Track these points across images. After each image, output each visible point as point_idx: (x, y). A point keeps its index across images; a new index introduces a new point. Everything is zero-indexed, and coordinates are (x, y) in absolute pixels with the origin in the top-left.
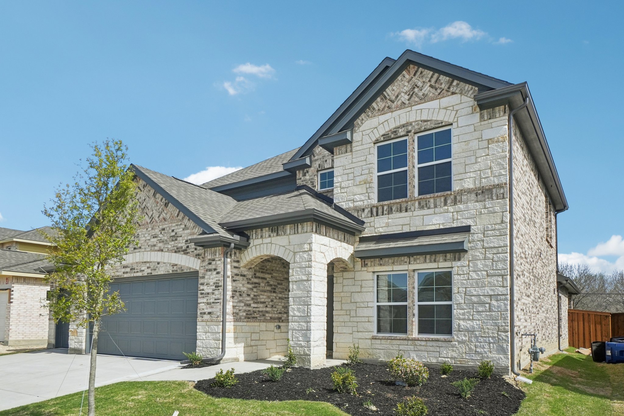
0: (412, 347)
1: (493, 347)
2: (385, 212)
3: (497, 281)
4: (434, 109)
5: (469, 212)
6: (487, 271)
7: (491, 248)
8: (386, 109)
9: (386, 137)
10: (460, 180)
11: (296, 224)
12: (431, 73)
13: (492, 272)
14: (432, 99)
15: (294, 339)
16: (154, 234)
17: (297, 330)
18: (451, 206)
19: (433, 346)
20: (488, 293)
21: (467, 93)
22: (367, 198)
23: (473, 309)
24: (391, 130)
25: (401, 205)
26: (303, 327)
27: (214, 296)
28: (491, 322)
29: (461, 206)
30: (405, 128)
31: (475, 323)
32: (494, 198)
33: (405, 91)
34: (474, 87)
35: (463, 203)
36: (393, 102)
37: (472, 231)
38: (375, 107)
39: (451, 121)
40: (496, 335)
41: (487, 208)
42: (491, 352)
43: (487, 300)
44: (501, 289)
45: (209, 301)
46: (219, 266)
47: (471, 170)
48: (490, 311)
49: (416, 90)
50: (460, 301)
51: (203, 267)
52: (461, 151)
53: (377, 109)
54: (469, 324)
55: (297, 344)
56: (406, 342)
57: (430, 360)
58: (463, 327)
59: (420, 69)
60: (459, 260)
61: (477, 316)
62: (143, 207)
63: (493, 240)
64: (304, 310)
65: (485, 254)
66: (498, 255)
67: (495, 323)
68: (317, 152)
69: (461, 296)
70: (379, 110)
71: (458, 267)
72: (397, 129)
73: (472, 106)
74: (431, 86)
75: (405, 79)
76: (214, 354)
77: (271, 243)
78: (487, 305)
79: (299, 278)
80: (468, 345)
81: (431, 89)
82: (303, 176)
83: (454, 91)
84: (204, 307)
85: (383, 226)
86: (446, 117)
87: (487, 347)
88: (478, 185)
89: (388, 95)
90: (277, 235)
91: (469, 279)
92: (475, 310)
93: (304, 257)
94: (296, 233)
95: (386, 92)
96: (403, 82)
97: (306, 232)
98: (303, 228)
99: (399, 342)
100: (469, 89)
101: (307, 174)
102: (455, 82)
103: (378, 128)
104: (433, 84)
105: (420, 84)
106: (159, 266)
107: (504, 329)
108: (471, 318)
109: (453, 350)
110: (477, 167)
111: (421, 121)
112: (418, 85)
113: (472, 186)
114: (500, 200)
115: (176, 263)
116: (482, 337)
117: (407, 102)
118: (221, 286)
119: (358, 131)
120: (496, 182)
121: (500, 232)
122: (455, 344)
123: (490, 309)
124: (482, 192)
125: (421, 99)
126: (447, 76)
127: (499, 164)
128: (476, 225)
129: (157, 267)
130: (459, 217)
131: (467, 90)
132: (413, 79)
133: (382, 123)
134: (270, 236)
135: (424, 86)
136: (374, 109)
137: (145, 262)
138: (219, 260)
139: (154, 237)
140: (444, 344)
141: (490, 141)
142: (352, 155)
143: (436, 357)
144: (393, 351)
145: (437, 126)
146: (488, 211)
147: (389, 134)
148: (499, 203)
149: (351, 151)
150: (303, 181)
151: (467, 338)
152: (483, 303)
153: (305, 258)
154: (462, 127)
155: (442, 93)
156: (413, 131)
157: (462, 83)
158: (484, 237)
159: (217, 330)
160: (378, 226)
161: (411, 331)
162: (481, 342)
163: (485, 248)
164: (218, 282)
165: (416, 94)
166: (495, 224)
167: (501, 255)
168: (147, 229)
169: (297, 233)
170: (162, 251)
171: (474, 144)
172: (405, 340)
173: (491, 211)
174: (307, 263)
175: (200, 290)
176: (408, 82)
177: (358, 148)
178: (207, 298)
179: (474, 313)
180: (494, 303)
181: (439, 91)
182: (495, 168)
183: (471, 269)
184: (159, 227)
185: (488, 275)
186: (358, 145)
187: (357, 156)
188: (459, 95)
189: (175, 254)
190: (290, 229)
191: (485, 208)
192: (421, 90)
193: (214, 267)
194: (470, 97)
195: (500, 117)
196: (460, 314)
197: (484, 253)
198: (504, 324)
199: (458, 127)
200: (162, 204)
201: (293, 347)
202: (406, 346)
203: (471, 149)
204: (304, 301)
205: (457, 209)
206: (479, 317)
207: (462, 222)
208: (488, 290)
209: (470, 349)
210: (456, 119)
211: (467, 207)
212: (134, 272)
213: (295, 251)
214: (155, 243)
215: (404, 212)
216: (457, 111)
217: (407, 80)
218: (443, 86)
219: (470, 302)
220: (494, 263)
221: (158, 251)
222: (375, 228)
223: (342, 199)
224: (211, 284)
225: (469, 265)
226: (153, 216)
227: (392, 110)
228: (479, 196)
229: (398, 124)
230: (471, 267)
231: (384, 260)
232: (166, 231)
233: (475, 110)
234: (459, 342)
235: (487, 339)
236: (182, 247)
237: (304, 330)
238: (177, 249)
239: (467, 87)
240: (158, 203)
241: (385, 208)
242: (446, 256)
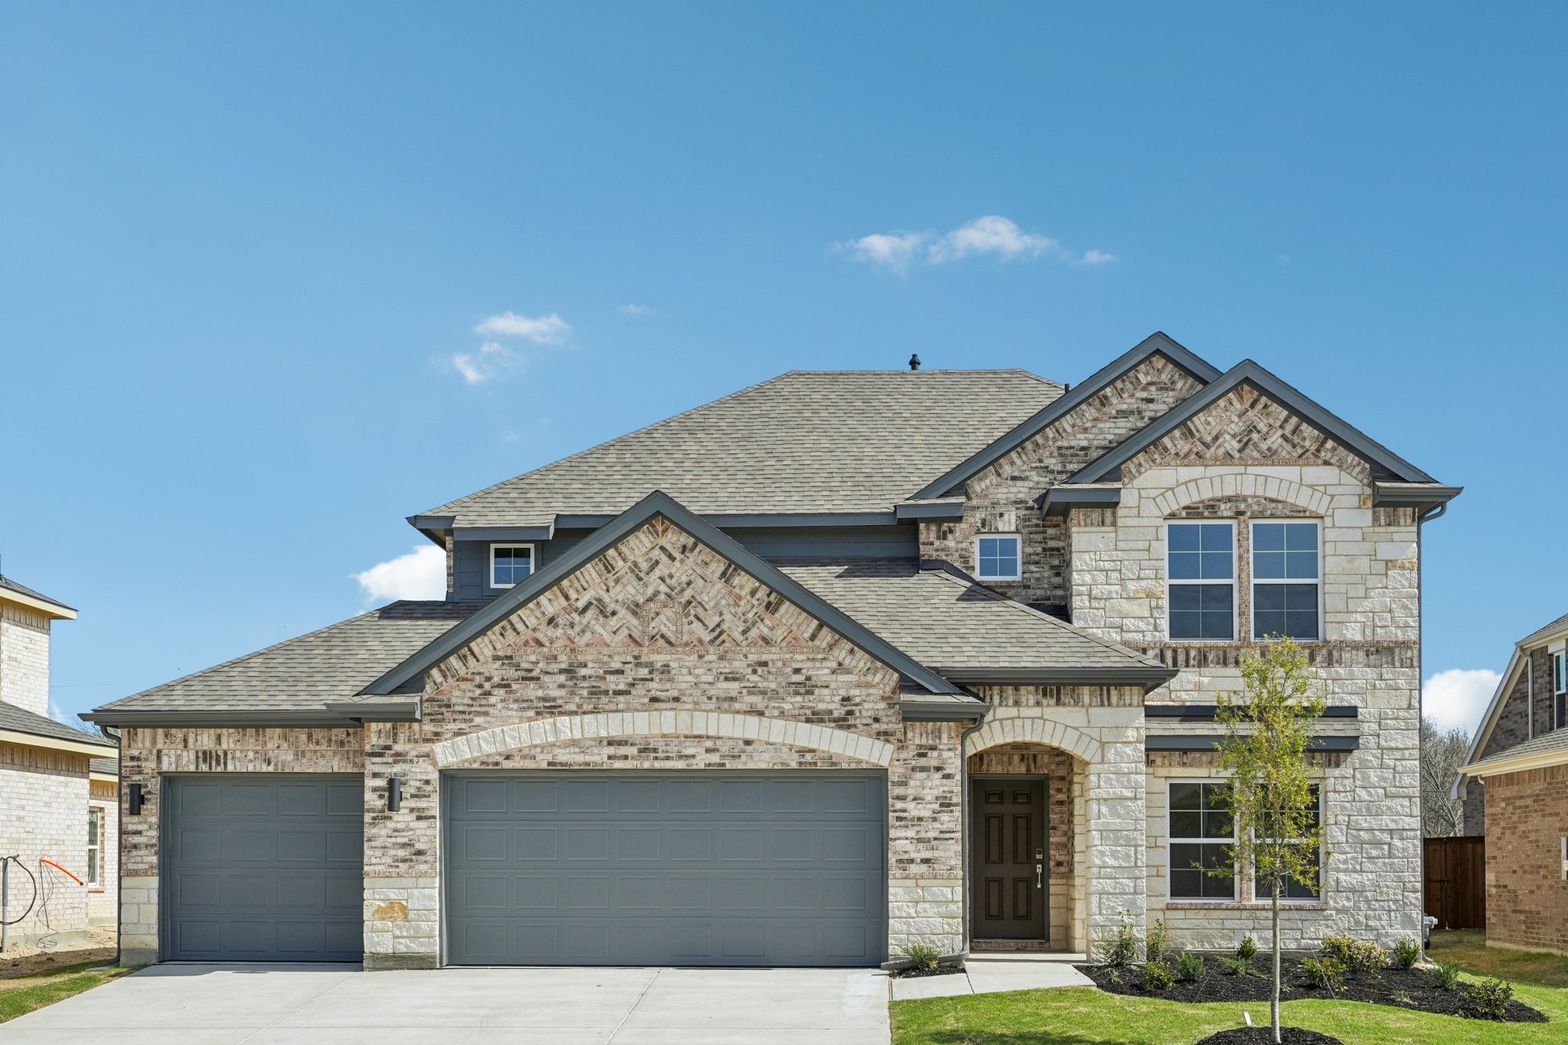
0: (1250, 924)
1: (1396, 917)
2: (1192, 662)
3: (1402, 806)
4: (1291, 482)
5: (1353, 683)
6: (1385, 788)
7: (1392, 749)
8: (1193, 457)
9: (1192, 511)
10: (1339, 623)
11: (1105, 688)
12: (1285, 413)
13: (1393, 790)
14: (1287, 463)
15: (1104, 912)
16: (727, 670)
17: (1110, 894)
18: (1322, 667)
19: (1289, 919)
20: (1387, 826)
21: (1351, 468)
22: (1151, 628)
23: (1361, 853)
24: (1202, 502)
25: (1225, 653)
26: (1126, 888)
27: (937, 825)
28: (1392, 874)
29: (1341, 670)
30: (1234, 504)
31: (1366, 878)
32: (1397, 664)
33: (1232, 432)
34: (1363, 462)
35: (1343, 665)
36: (1208, 446)
37: (1360, 717)
38: (1169, 447)
39: (1321, 512)
40: (1400, 897)
41: (1385, 680)
42: (1391, 926)
43: (1386, 837)
44: (1407, 819)
45: (923, 835)
46: (949, 761)
47: (1359, 610)
48: (1390, 857)
49: (1255, 436)
50: (1339, 838)
51: (902, 762)
52: (1340, 571)
53: (1173, 451)
54: (1354, 879)
55: (1111, 920)
56: (1237, 914)
57: (1285, 945)
58: (1344, 884)
59: (1264, 399)
60: (1338, 765)
61: (1367, 866)
62: (683, 601)
63: (1396, 736)
64: (1128, 856)
65: (1382, 758)
66: (1403, 762)
67: (1399, 877)
68: (978, 489)
69: (1341, 830)
70: (1177, 454)
71: (1335, 778)
72: (1216, 503)
73: (1359, 495)
74: (1283, 436)
75: (1232, 409)
76: (944, 945)
77: (1041, 718)
78: (1386, 847)
79: (1114, 793)
80: (1353, 915)
81: (1285, 444)
82: (938, 538)
83: (1327, 458)
84: (910, 847)
85: (1189, 688)
86: (1312, 502)
87: (1385, 917)
88: (1369, 638)
89: (1198, 431)
90: (1058, 703)
91: (1354, 800)
92: (1364, 855)
93: (1125, 752)
94: (1106, 702)
95: (1192, 422)
96: (1228, 413)
97: (1130, 705)
98: (1121, 696)
99: (1223, 914)
100: (1355, 463)
101: (950, 537)
102: (1330, 444)
103: (1175, 491)
104: (1289, 435)
105: (1261, 426)
106: (748, 748)
107: (1413, 886)
108: (1358, 868)
109: (1327, 925)
110: (1367, 605)
111: (1265, 499)
112: (1258, 428)
113: (1358, 637)
114: (1407, 670)
115: (813, 746)
116: (1377, 900)
117: (1237, 455)
118: (956, 805)
119: (1130, 486)
120: (1401, 638)
121: (1406, 724)
122: (1331, 915)
123: (1389, 852)
124: (1377, 651)
125: (1264, 457)
126: (1315, 428)
127: (1405, 607)
128: (1366, 707)
129: (744, 751)
130: (1337, 690)
131: (1351, 463)
132: (1249, 413)
133: (1186, 483)
134: (1038, 704)
135: (1271, 432)
136: (1166, 449)
137: (700, 737)
138: (950, 749)
139: (726, 679)
140: (1310, 915)
141: (1389, 564)
142: (1116, 532)
143: (1296, 940)
144: (1211, 932)
145: (1294, 514)
146: (1386, 684)
147: (1198, 508)
148: (1404, 673)
149: (1114, 524)
150: (937, 550)
151: (1352, 904)
152: (1378, 844)
153: (1128, 756)
154: (1340, 528)
155: (1304, 457)
156: (1249, 514)
157: (1341, 448)
158: (1380, 729)
159: (950, 896)
160: (1179, 688)
161: (1248, 893)
162: (1376, 910)
163: (1382, 749)
164: (949, 795)
165: (1255, 445)
166: (1398, 709)
167: (1408, 762)
168: (701, 657)
169: (1109, 705)
170: (761, 714)
171: (1363, 564)
172: (1238, 909)
173: (1392, 686)
174: (1133, 765)
175: (895, 811)
176: (1240, 416)
177: (1129, 522)
178: (917, 828)
179: (1364, 860)
180: (1397, 842)
181: (1300, 451)
182: (1399, 613)
183: (1358, 783)
184: (745, 656)
185: (1386, 796)
186: (1131, 515)
187: (1129, 538)
188: (1337, 470)
189: (808, 725)
190: (1091, 694)
191: (1381, 679)
192: (1265, 439)
193: (934, 763)
194: (1355, 478)
195: (1406, 526)
196: (1340, 862)
197: (1380, 756)
198: (1412, 879)
199: (1334, 526)
200: (755, 603)
201: (1102, 926)
202: (1237, 921)
203: (1358, 572)
204: (1127, 838)
205: (1334, 675)
206: (1372, 867)
207: (1342, 700)
208: (1386, 821)
209: (1358, 922)
210: (1330, 511)
211: (1352, 673)
212: (656, 758)
213: (1103, 740)
214: (734, 694)
215: (1231, 666)
216: (1333, 496)
217: (1237, 413)
218: (1307, 444)
219: (1357, 840)
220: (1397, 775)
221: (746, 712)
222: (1170, 692)
223: (1094, 621)
224: (929, 798)
225: (1354, 776)
226: (724, 626)
227: (1205, 463)
228: (1371, 657)
229: (1218, 494)
230: (1358, 779)
231: (1191, 755)
232: (773, 670)
233: (1364, 504)
234: (1338, 911)
235: (1386, 905)
236: (830, 712)
237: (1130, 894)
238: (814, 713)
239: (1351, 458)
240: (740, 598)
241: (1193, 653)
242: (1313, 758)
